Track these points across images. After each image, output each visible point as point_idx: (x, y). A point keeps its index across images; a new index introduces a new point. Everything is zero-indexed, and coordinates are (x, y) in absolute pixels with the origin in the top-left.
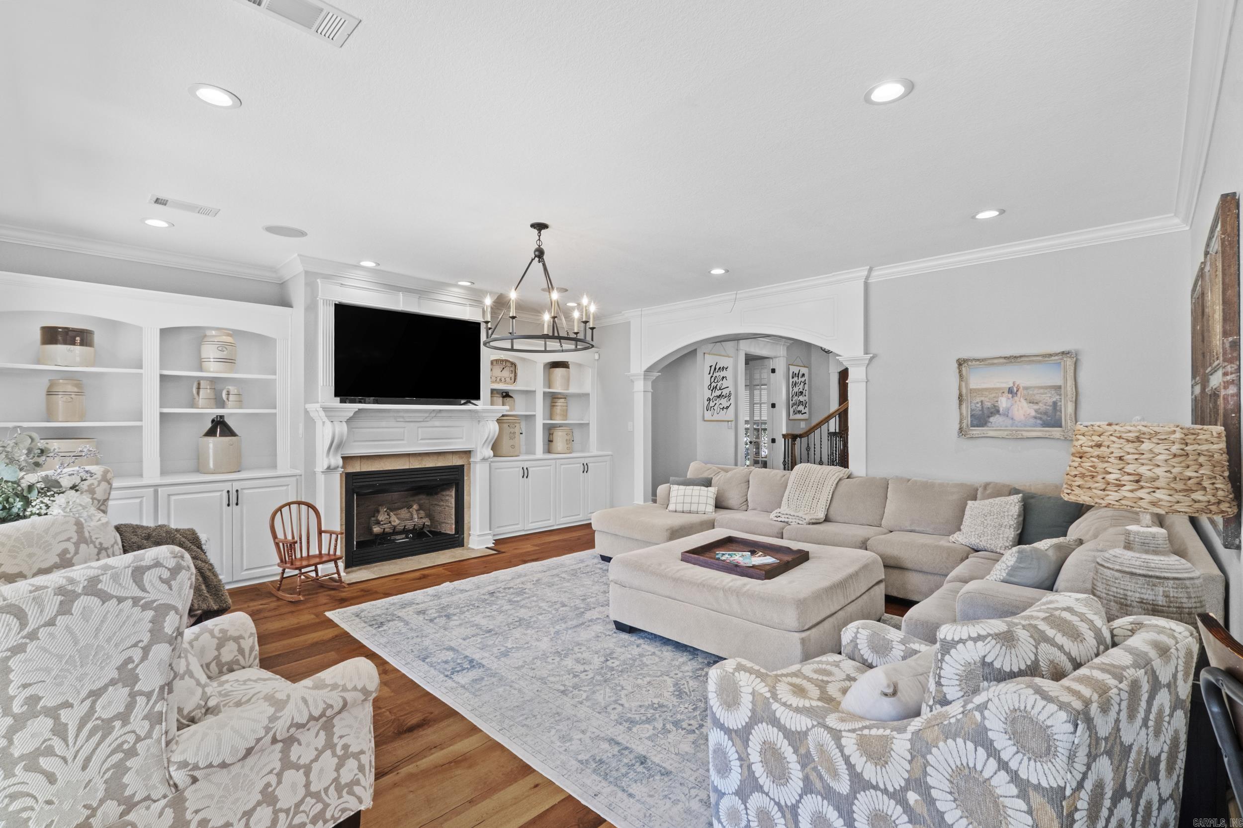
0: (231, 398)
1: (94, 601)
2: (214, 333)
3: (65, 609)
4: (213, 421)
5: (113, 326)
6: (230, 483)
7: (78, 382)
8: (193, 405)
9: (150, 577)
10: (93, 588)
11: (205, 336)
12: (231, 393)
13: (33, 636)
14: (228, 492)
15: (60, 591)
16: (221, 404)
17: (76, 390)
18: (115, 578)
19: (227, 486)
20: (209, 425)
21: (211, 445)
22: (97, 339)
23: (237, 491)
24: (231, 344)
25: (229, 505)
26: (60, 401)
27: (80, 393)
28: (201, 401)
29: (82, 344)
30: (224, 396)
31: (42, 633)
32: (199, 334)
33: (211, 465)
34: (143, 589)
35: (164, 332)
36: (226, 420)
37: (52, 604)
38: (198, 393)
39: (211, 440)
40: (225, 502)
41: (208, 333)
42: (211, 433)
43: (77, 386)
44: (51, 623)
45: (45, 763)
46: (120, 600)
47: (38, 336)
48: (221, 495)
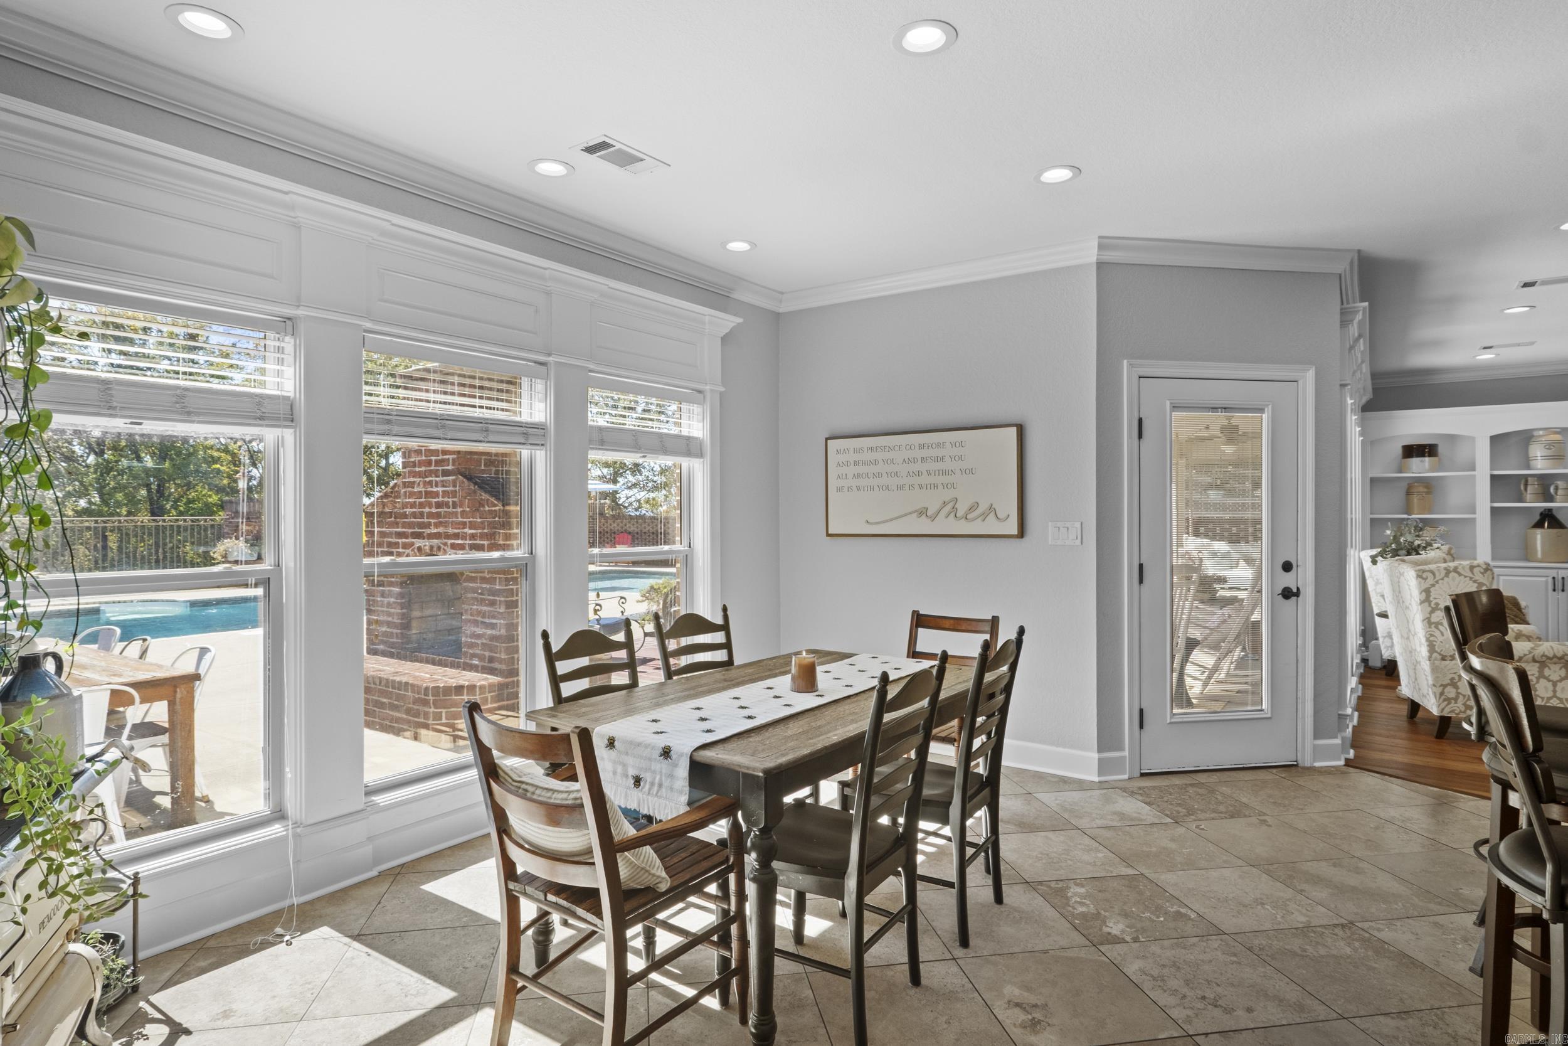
0: (1560, 492)
1: (1456, 575)
2: (1541, 433)
3: (1447, 575)
4: (1541, 514)
5: (1452, 438)
6: (1556, 571)
7: (1428, 485)
8: (1521, 500)
9: (1476, 570)
10: (1455, 570)
11: (1533, 436)
12: (1560, 487)
13: (1437, 582)
14: (1554, 578)
15: (1445, 569)
16: (1550, 499)
17: (1425, 490)
18: (1463, 568)
19: (1553, 573)
20: (1538, 517)
21: (1539, 537)
22: (1440, 450)
23: (1563, 578)
24: (1559, 442)
25: (1554, 590)
26: (1415, 499)
27: (1428, 493)
28: (1528, 497)
29: (1430, 456)
30: (1552, 490)
31: (1440, 582)
32: (1525, 438)
33: (1539, 555)
34: (1473, 574)
35: (1494, 439)
36: (1555, 513)
37: (1443, 573)
38: (1526, 489)
39: (1539, 531)
40: (1550, 587)
41: (1535, 433)
42: (1539, 525)
43: (1426, 487)
44: (1442, 579)
45: (1440, 627)
46: (1465, 577)
47: (1400, 451)
48: (1547, 582)
